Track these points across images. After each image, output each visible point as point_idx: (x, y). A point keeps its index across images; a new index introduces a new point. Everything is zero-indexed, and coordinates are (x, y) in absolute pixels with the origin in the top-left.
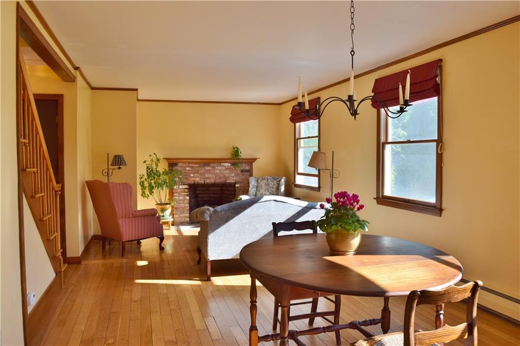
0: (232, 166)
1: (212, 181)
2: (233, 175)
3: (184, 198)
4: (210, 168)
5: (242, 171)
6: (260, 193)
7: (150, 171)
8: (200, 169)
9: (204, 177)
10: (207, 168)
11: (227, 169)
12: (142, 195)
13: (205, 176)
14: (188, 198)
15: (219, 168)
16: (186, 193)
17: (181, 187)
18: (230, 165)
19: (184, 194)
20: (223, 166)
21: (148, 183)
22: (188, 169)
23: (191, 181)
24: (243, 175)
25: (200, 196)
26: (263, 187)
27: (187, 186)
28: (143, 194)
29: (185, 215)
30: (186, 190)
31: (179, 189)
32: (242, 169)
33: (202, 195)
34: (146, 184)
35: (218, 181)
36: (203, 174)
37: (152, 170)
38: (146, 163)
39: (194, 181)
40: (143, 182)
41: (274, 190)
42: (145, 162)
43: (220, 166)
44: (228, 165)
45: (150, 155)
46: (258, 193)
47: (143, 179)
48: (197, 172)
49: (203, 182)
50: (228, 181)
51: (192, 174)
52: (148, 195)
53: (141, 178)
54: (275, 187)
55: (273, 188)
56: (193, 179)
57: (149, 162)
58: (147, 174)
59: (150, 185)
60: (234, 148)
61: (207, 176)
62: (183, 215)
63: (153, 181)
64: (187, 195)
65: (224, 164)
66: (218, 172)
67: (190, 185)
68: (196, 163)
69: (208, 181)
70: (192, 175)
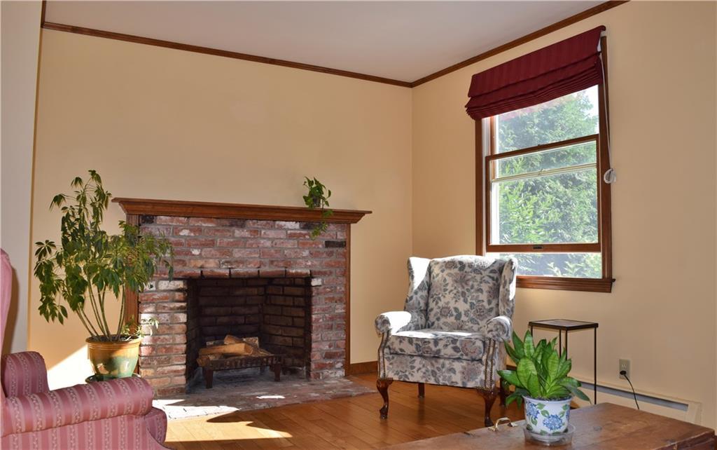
0: (303, 228)
1: (250, 269)
2: (306, 253)
3: (172, 317)
4: (245, 233)
5: (328, 244)
6: (441, 304)
7: (75, 232)
8: (218, 234)
9: (228, 258)
10: (238, 233)
11: (291, 236)
12: (42, 310)
13: (231, 254)
14: (183, 317)
15: (272, 234)
16: (178, 305)
17: (164, 285)
18: (297, 226)
19: (172, 305)
20: (280, 228)
21: (68, 270)
22: (185, 232)
23: (192, 269)
24: (330, 254)
25: (208, 311)
26: (449, 287)
27: (180, 284)
28: (47, 309)
29: (175, 368)
30: (178, 295)
31: (158, 290)
32: (328, 238)
33: (214, 310)
34: (60, 273)
35: (267, 269)
36: (225, 251)
37: (82, 228)
38: (63, 204)
39: (202, 267)
40: (49, 266)
41: (484, 297)
42: (58, 199)
43: (272, 227)
44: (293, 226)
45: (78, 180)
46: (432, 305)
47: (50, 257)
48: (211, 244)
49: (227, 271)
50: (294, 271)
51: (196, 246)
52: (64, 310)
53: (44, 252)
54: (485, 287)
55: (480, 290)
56: (200, 263)
57: (70, 202)
58: (65, 241)
59: (73, 275)
60: (311, 183)
61: (237, 254)
62: (167, 369)
63: (82, 265)
64: (181, 309)
65: (283, 223)
66: (268, 244)
67: (189, 280)
68: (208, 217)
69: (241, 270)
70: (196, 252)
